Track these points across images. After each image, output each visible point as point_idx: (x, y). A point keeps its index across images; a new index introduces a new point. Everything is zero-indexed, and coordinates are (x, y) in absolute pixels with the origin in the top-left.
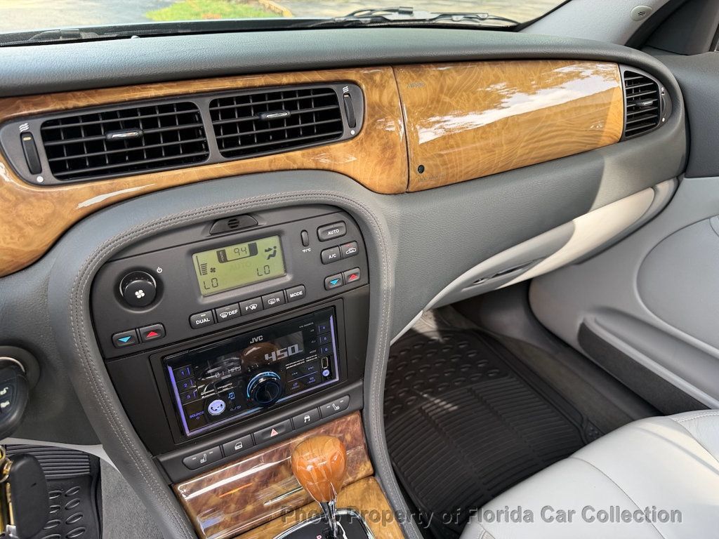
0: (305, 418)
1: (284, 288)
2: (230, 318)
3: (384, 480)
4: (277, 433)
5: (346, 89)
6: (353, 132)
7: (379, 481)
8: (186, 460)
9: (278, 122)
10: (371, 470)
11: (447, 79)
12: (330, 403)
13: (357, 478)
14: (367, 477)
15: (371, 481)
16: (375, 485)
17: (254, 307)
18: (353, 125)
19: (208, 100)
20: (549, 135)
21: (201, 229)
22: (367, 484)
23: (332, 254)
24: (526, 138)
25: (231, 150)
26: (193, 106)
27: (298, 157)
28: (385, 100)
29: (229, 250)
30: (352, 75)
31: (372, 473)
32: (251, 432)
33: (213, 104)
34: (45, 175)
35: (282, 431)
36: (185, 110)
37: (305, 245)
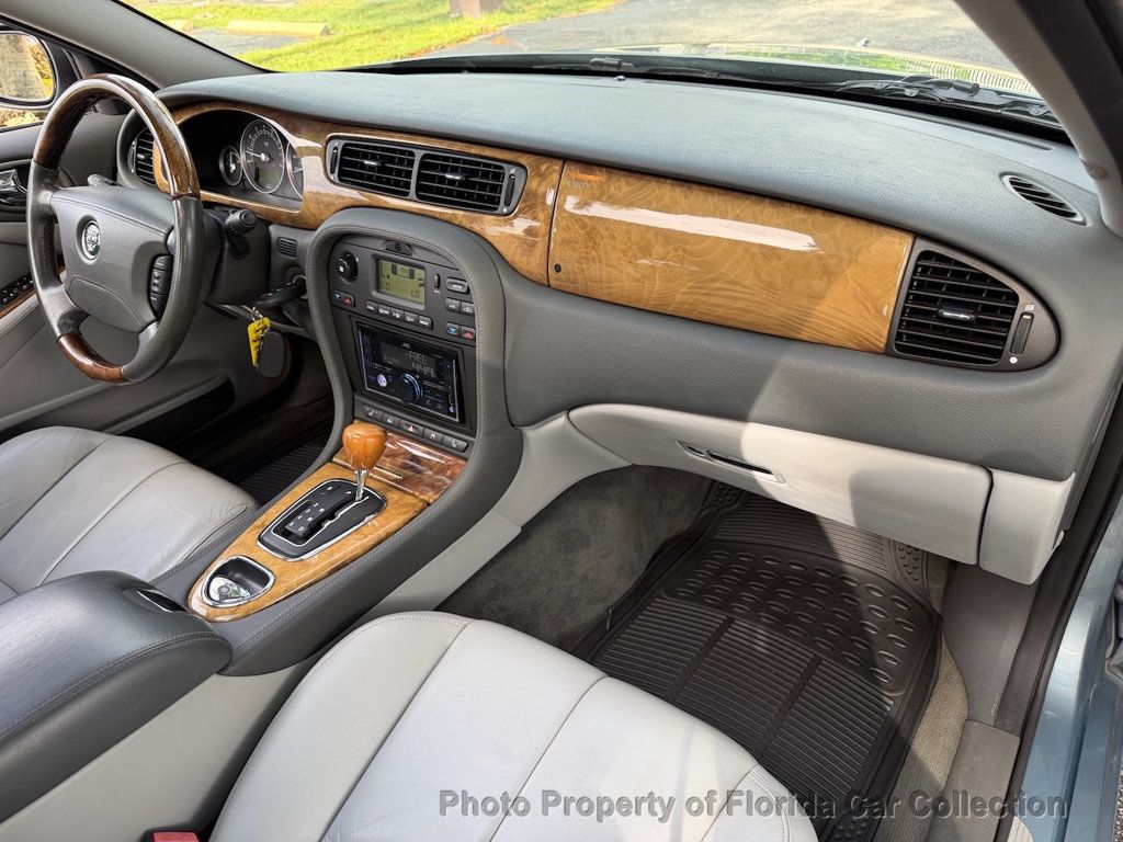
0: (431, 435)
1: (418, 313)
2: (383, 315)
4: (413, 431)
5: (513, 171)
6: (505, 210)
8: (365, 407)
9: (452, 182)
11: (612, 187)
12: (450, 438)
14: (423, 501)
15: (420, 504)
16: (418, 507)
17: (398, 316)
18: (507, 204)
19: (423, 152)
20: (727, 293)
21: (381, 242)
22: (416, 503)
23: (453, 305)
24: (690, 284)
25: (424, 194)
26: (412, 154)
27: (460, 215)
28: (541, 190)
29: (399, 266)
30: (524, 160)
33: (425, 156)
34: (335, 177)
35: (416, 432)
36: (404, 156)
37: (438, 287)
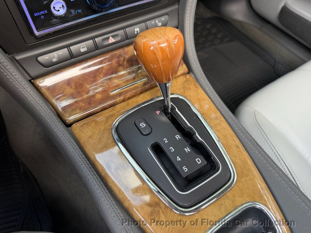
0: (136, 30)
3: (197, 76)
4: (114, 41)
7: (193, 76)
8: (40, 59)
10: (187, 70)
12: (154, 20)
13: (177, 75)
14: (184, 74)
15: (188, 76)
16: (191, 79)
22: (186, 78)
31: (187, 72)
32: (92, 38)
35: (118, 39)
